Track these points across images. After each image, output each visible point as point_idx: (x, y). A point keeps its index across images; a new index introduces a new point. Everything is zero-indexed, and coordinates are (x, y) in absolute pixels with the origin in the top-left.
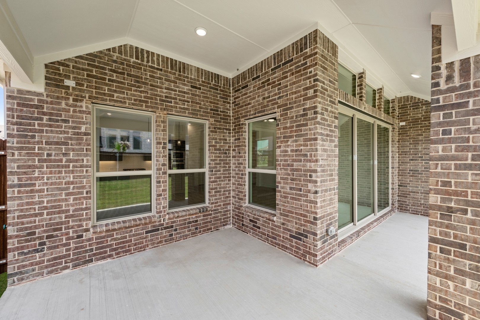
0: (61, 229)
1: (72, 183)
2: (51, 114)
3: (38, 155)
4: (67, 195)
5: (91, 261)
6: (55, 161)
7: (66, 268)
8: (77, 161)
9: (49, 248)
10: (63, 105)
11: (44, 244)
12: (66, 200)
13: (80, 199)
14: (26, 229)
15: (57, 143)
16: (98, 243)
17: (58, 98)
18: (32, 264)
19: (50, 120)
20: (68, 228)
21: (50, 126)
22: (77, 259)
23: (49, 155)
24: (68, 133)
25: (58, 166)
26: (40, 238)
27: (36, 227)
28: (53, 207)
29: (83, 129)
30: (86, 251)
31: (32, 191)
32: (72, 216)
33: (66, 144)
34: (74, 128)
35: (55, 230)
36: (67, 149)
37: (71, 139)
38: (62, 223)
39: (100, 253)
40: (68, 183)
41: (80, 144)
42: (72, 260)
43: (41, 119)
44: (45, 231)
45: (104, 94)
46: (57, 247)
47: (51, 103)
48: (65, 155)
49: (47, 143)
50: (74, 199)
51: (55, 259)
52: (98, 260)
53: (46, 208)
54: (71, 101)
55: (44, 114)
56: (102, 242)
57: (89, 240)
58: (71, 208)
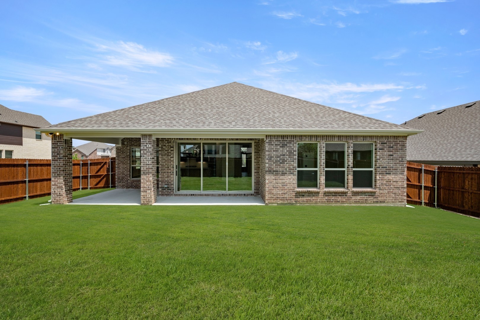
0: (124, 178)
1: (126, 167)
2: (122, 151)
3: (120, 161)
4: (125, 170)
6: (123, 162)
7: (125, 188)
8: (127, 162)
9: (122, 182)
10: (124, 149)
11: (121, 181)
12: (125, 171)
13: (127, 171)
14: (118, 177)
15: (123, 158)
16: (131, 184)
17: (123, 147)
19: (122, 152)
20: (125, 178)
21: (122, 154)
22: (127, 186)
23: (122, 161)
24: (125, 155)
25: (123, 163)
26: (121, 180)
27: (120, 177)
28: (123, 173)
29: (128, 154)
30: (129, 185)
31: (119, 169)
32: (126, 176)
33: (125, 158)
34: (126, 154)
35: (123, 178)
36: (125, 159)
37: (126, 157)
38: (124, 177)
39: (132, 186)
40: (125, 167)
41: (127, 158)
42: (126, 187)
43: (121, 152)
44: (121, 178)
45: (132, 144)
46: (123, 182)
47: (122, 148)
48: (125, 160)
49: (122, 158)
50: (126, 172)
51: (123, 185)
52: (131, 188)
53: (121, 173)
54: (126, 148)
55: (121, 151)
57: (129, 182)
58: (126, 174)
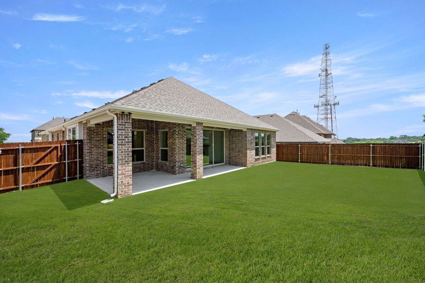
0: (99, 166)
1: (102, 152)
2: (96, 133)
3: (93, 144)
4: (100, 156)
5: (106, 176)
6: (97, 146)
7: (100, 177)
8: (103, 146)
9: (96, 171)
10: (99, 130)
11: (94, 169)
12: (100, 157)
13: (103, 157)
14: (91, 165)
15: (98, 141)
16: (108, 171)
17: (98, 128)
18: (92, 175)
19: (96, 134)
20: (100, 165)
21: (96, 136)
22: (103, 175)
23: (96, 144)
24: (100, 138)
25: (98, 147)
26: (94, 168)
27: (93, 164)
28: (97, 159)
29: (104, 137)
30: (105, 173)
31: (92, 154)
32: (101, 162)
33: (100, 141)
34: (102, 136)
35: (97, 166)
36: (100, 142)
37: (101, 139)
38: (99, 164)
39: (109, 174)
40: (100, 152)
41: (103, 141)
42: (102, 175)
43: (94, 134)
44: (95, 166)
46: (98, 171)
47: (96, 129)
48: (100, 144)
49: (95, 141)
50: (102, 157)
51: (97, 174)
52: (108, 176)
53: (95, 159)
54: (101, 128)
55: (95, 133)
56: (110, 171)
57: (106, 169)
58: (101, 160)
